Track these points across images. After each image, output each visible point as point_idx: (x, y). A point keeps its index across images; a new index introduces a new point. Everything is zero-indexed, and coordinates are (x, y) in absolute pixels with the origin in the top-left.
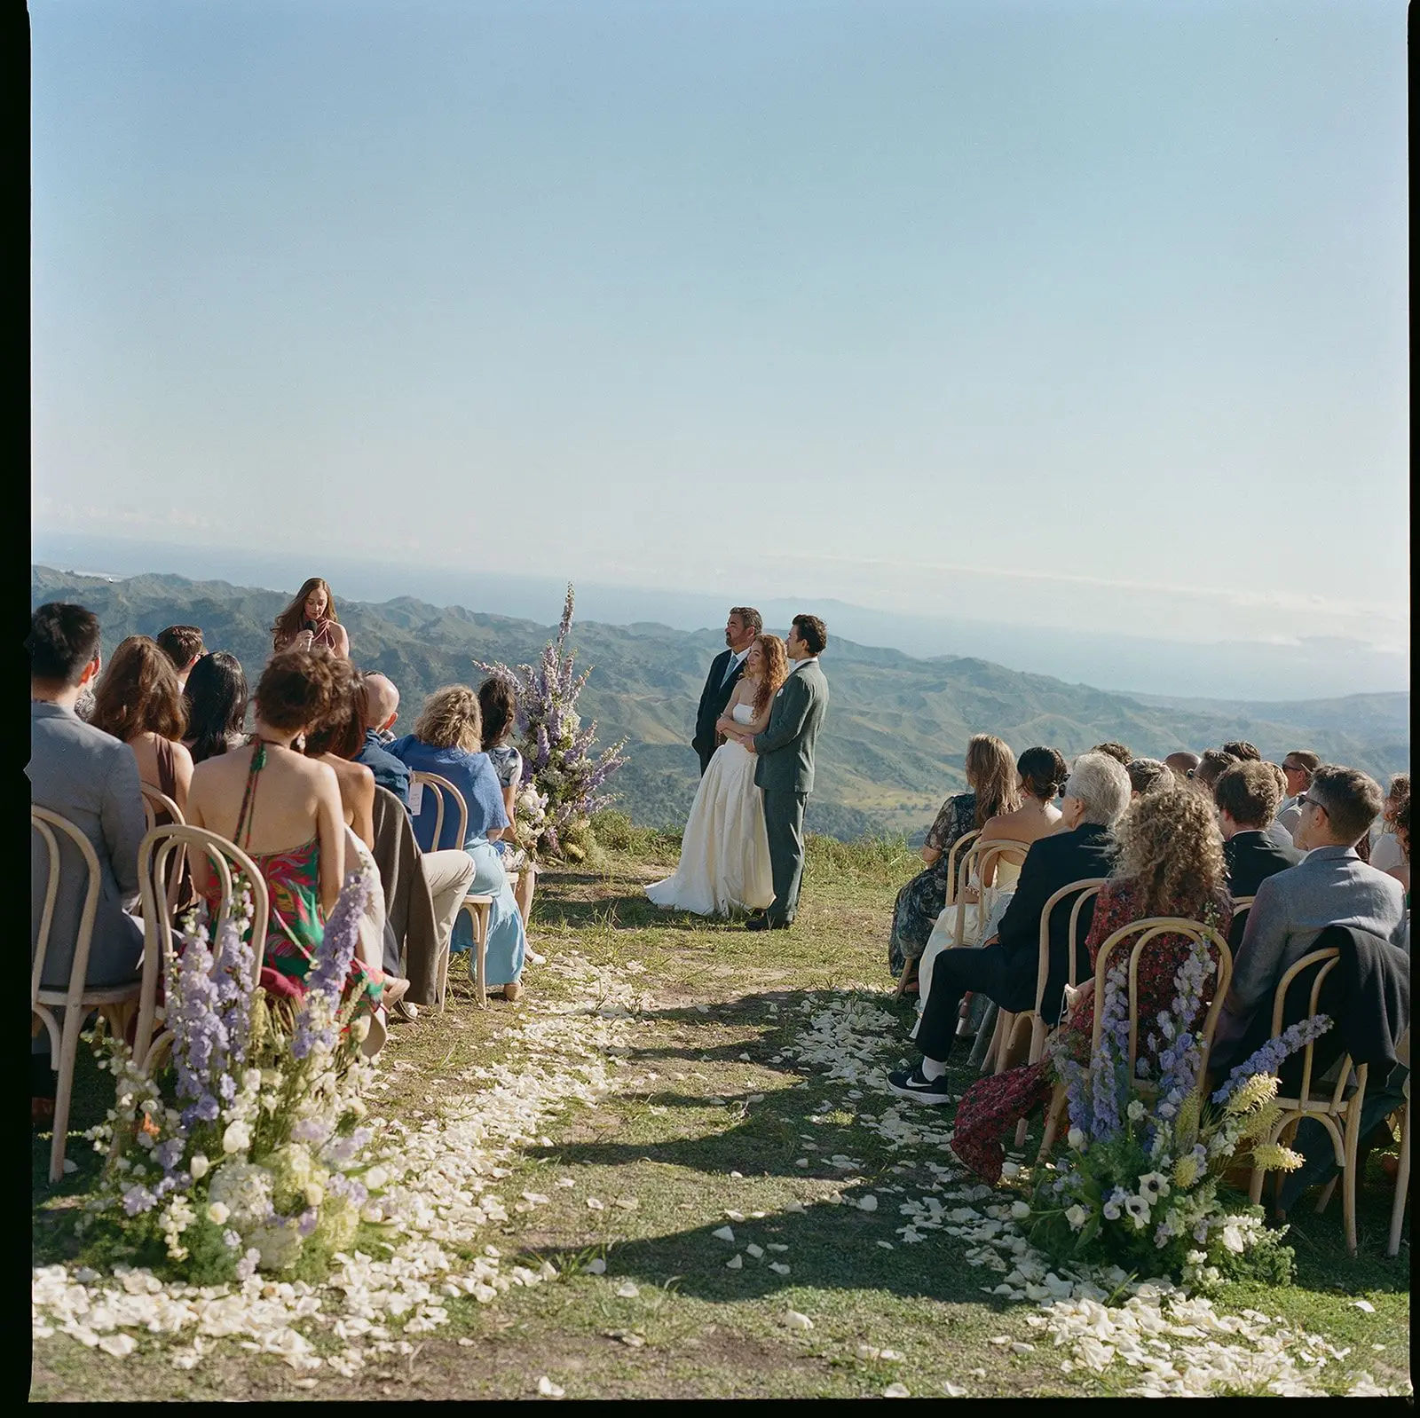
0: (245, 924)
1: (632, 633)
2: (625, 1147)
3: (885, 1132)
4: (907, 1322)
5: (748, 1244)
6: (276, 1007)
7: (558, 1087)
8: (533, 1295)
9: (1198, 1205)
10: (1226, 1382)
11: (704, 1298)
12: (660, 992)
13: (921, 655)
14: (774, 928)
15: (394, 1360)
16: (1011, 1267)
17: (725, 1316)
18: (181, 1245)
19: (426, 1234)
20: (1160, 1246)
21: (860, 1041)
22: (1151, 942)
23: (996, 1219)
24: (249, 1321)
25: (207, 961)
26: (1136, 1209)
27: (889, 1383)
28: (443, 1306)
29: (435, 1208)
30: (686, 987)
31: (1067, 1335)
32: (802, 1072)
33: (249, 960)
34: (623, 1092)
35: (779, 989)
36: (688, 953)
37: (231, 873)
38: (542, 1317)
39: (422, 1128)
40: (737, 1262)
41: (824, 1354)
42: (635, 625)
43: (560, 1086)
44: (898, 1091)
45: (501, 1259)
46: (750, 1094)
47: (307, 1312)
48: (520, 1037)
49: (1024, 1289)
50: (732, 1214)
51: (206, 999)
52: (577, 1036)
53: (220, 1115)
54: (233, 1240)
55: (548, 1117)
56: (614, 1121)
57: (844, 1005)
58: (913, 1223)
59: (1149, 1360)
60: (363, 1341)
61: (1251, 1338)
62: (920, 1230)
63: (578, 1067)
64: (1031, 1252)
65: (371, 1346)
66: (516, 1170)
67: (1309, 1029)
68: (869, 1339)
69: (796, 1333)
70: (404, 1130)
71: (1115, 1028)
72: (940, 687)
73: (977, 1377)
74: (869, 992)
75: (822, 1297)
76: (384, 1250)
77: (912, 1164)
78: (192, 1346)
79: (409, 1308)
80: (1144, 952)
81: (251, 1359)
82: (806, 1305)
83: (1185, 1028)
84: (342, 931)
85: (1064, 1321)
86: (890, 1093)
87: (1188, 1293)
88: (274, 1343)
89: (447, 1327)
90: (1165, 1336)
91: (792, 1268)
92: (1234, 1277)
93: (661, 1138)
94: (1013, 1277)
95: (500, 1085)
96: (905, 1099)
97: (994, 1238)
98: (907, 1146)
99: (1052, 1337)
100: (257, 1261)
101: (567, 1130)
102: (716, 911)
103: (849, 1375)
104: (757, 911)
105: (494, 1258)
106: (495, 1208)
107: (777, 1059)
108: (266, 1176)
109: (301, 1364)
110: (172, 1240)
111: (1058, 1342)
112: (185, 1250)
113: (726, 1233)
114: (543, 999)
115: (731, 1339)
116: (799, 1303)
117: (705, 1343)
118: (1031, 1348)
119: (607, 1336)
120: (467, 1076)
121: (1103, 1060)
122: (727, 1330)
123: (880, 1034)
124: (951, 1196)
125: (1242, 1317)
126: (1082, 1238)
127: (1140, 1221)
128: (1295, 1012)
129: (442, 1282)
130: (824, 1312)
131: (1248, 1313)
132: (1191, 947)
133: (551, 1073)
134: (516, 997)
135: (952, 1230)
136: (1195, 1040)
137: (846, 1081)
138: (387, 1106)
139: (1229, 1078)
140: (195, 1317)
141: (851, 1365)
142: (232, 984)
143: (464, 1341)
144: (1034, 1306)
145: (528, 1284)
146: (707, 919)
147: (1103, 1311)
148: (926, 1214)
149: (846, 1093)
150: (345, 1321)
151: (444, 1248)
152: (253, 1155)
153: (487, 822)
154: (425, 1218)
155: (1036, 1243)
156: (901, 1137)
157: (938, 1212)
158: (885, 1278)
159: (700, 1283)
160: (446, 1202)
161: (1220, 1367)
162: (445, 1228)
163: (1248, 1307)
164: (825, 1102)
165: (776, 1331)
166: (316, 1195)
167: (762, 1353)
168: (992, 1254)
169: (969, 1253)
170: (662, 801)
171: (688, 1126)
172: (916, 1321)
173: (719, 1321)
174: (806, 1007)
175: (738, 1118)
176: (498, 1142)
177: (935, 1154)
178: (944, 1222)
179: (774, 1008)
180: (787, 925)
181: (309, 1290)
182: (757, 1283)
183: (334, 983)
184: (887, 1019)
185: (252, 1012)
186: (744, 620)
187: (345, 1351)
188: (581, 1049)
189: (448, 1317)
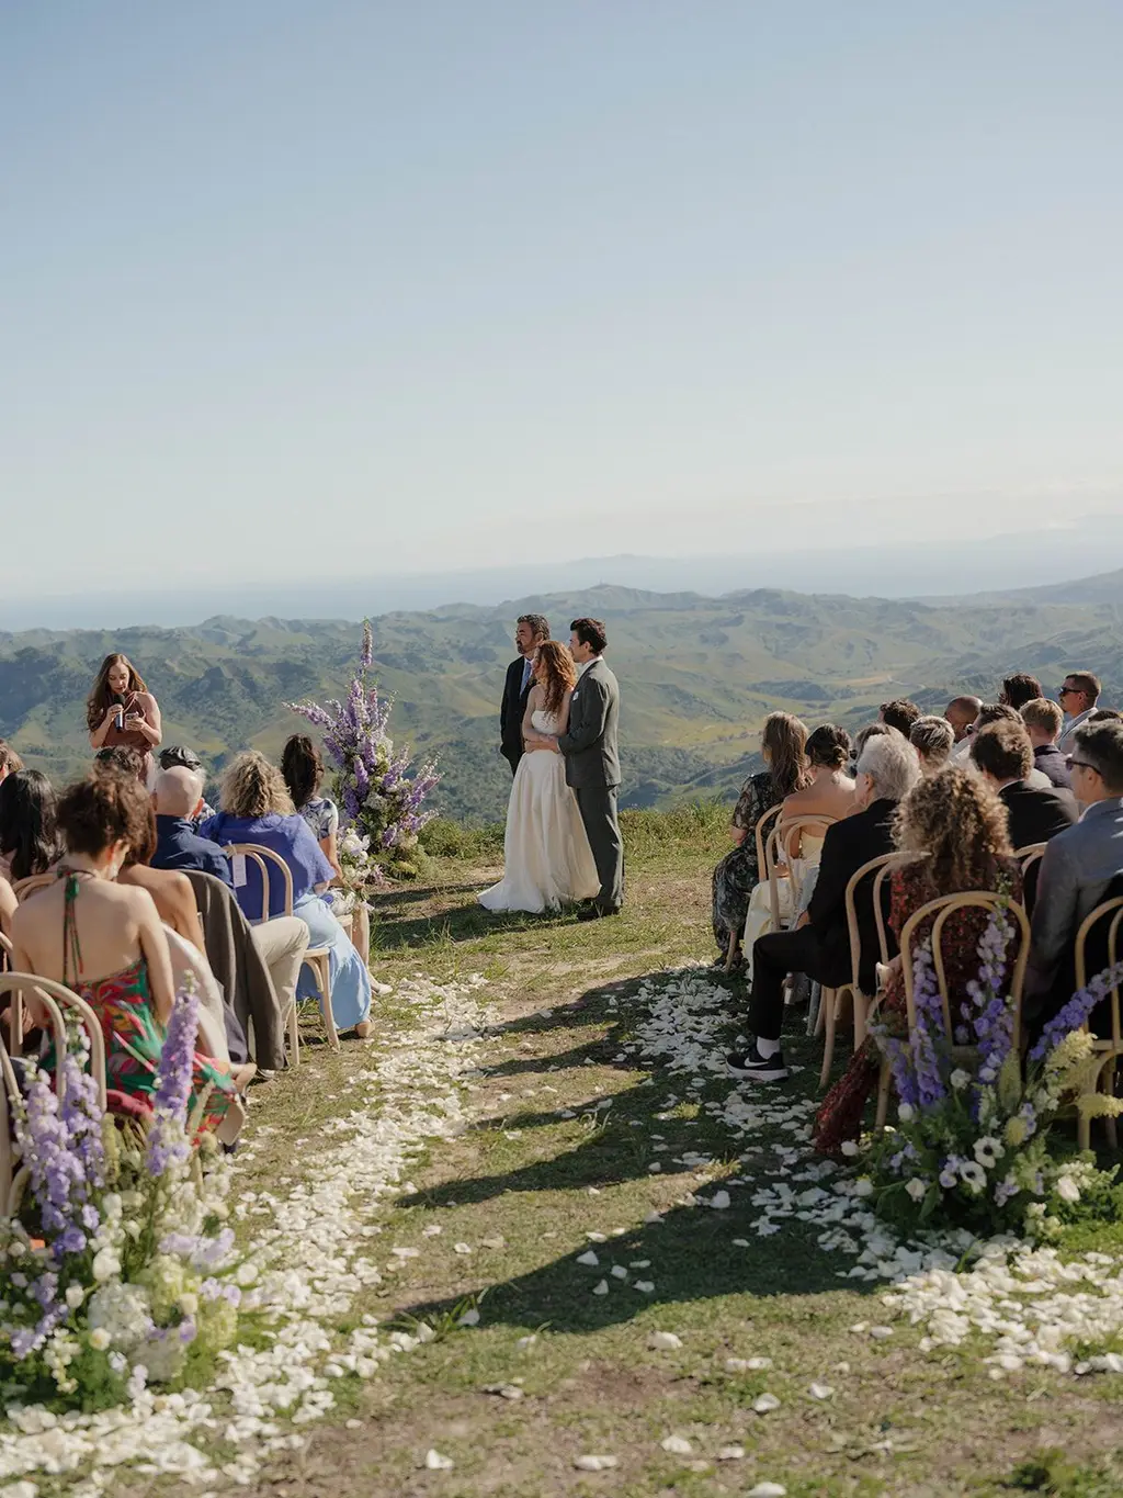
0: (84, 1057)
1: (441, 616)
2: (486, 1180)
3: (729, 1119)
4: (770, 1324)
5: (612, 1266)
6: (127, 1127)
7: (416, 1127)
8: (413, 1359)
9: (1030, 1161)
10: (1077, 1336)
11: (574, 1331)
12: (503, 1003)
13: (716, 594)
14: (604, 915)
15: (287, 1456)
16: (862, 1246)
17: (596, 1349)
18: (68, 1378)
19: (305, 1314)
20: (1001, 1204)
21: (697, 1023)
22: (950, 917)
23: (843, 1195)
24: (143, 1443)
25: (52, 1103)
26: (971, 1175)
27: (759, 1394)
28: (328, 1389)
29: (310, 1282)
30: (529, 992)
31: (922, 1311)
32: (645, 1068)
33: (93, 1090)
34: (477, 1120)
35: (616, 979)
36: (526, 955)
37: (61, 1010)
38: (424, 1383)
39: (292, 1196)
40: (603, 1288)
41: (694, 1373)
42: (442, 608)
43: (419, 1125)
44: (738, 1073)
45: (378, 1327)
46: (599, 1100)
47: (199, 1421)
48: (374, 1078)
49: (876, 1267)
50: (595, 1236)
51: (56, 1139)
52: (430, 1068)
53: (87, 1244)
54: (118, 1362)
55: (409, 1161)
56: (472, 1153)
57: (678, 987)
58: (765, 1214)
59: (1003, 1324)
60: (255, 1441)
61: (1097, 1283)
62: (773, 1220)
63: (433, 1101)
64: (879, 1228)
65: (263, 1445)
66: (384, 1226)
67: (1112, 977)
68: (735, 1348)
69: (667, 1354)
70: (273, 1201)
71: (928, 1002)
72: (739, 621)
73: (841, 1372)
74: (701, 968)
75: (688, 1310)
76: (266, 1339)
77: (759, 1150)
78: (92, 1482)
79: (296, 1396)
80: (944, 928)
81: (149, 1483)
82: (673, 1323)
83: (993, 994)
84: (178, 1050)
85: (917, 1297)
86: (731, 1076)
87: (1032, 1244)
88: (171, 1461)
89: (334, 1410)
90: (1016, 1295)
91: (656, 1284)
92: (1074, 1221)
93: (519, 1165)
94: (865, 1257)
95: (361, 1134)
96: (746, 1079)
97: (845, 1217)
98: (752, 1131)
99: (908, 1314)
100: (146, 1376)
101: (429, 1171)
102: (547, 908)
103: (720, 1392)
104: (587, 901)
105: (372, 1327)
106: (367, 1271)
107: (621, 1057)
108: (141, 1293)
109: (198, 1479)
110: (59, 1374)
111: (915, 1318)
112: (74, 1381)
113: (589, 1258)
114: (394, 1030)
115: (605, 1372)
116: (666, 1321)
117: (582, 1382)
118: (889, 1331)
119: (487, 1392)
120: (328, 1130)
121: (920, 1037)
122: (601, 1363)
123: (714, 1012)
124: (799, 1177)
125: (1086, 1261)
126: (924, 1208)
127: (977, 1185)
128: (1096, 963)
129: (326, 1363)
130: (690, 1326)
131: (1091, 1256)
132: (988, 917)
133: (408, 1113)
134: (368, 1034)
135: (803, 1215)
136: (1006, 1004)
137: (688, 1069)
138: (255, 1178)
139: (1043, 1034)
140: (89, 1447)
141: (721, 1381)
142: (81, 1116)
143: (353, 1423)
144: (888, 1284)
145: (407, 1349)
146: (541, 916)
147: (954, 1280)
148: (777, 1202)
149: (690, 1081)
150: (235, 1423)
151: (323, 1325)
152: (126, 1275)
153: (312, 878)
154: (303, 1295)
155: (883, 1217)
156: (746, 1121)
157: (788, 1197)
158: (745, 1278)
159: (570, 1317)
160: (320, 1273)
161: (1069, 1320)
162: (321, 1303)
163: (1091, 1250)
164: (670, 1096)
165: (646, 1355)
166: (190, 1303)
167: (636, 1383)
168: (843, 1235)
169: (821, 1238)
170: (494, 770)
171: (544, 1146)
172: (778, 1320)
173: (592, 1355)
174: (643, 994)
175: (589, 1129)
176: (364, 1197)
177: (780, 1135)
178: (795, 1208)
179: (613, 1001)
180: (616, 910)
181: (196, 1396)
182: (624, 1305)
183: (177, 1100)
184: (721, 993)
185: (103, 1139)
186: (531, 625)
187: (238, 1457)
188: (434, 1081)
189: (335, 1399)
